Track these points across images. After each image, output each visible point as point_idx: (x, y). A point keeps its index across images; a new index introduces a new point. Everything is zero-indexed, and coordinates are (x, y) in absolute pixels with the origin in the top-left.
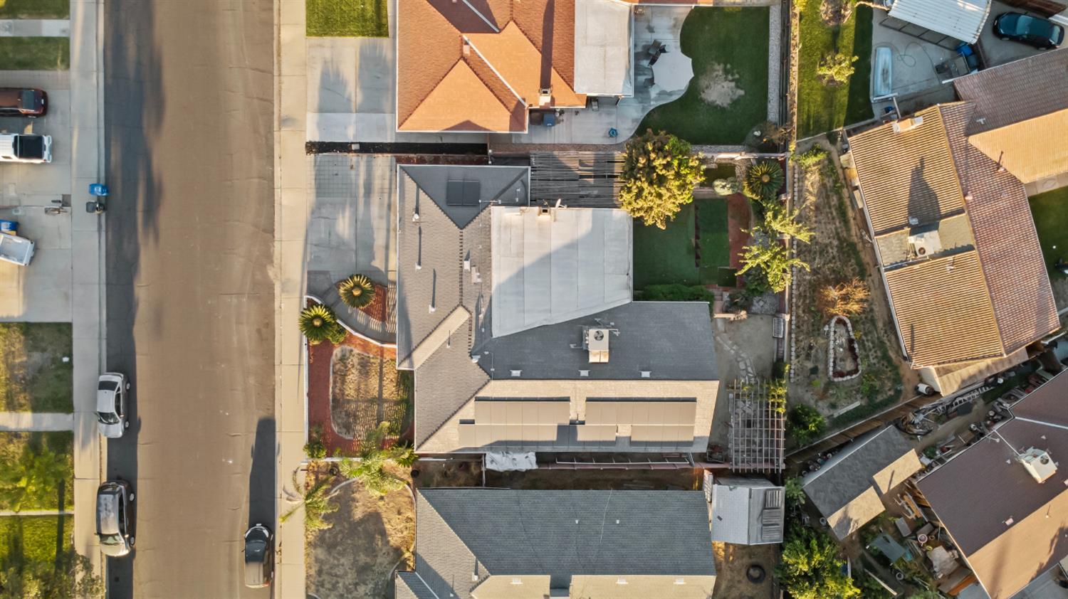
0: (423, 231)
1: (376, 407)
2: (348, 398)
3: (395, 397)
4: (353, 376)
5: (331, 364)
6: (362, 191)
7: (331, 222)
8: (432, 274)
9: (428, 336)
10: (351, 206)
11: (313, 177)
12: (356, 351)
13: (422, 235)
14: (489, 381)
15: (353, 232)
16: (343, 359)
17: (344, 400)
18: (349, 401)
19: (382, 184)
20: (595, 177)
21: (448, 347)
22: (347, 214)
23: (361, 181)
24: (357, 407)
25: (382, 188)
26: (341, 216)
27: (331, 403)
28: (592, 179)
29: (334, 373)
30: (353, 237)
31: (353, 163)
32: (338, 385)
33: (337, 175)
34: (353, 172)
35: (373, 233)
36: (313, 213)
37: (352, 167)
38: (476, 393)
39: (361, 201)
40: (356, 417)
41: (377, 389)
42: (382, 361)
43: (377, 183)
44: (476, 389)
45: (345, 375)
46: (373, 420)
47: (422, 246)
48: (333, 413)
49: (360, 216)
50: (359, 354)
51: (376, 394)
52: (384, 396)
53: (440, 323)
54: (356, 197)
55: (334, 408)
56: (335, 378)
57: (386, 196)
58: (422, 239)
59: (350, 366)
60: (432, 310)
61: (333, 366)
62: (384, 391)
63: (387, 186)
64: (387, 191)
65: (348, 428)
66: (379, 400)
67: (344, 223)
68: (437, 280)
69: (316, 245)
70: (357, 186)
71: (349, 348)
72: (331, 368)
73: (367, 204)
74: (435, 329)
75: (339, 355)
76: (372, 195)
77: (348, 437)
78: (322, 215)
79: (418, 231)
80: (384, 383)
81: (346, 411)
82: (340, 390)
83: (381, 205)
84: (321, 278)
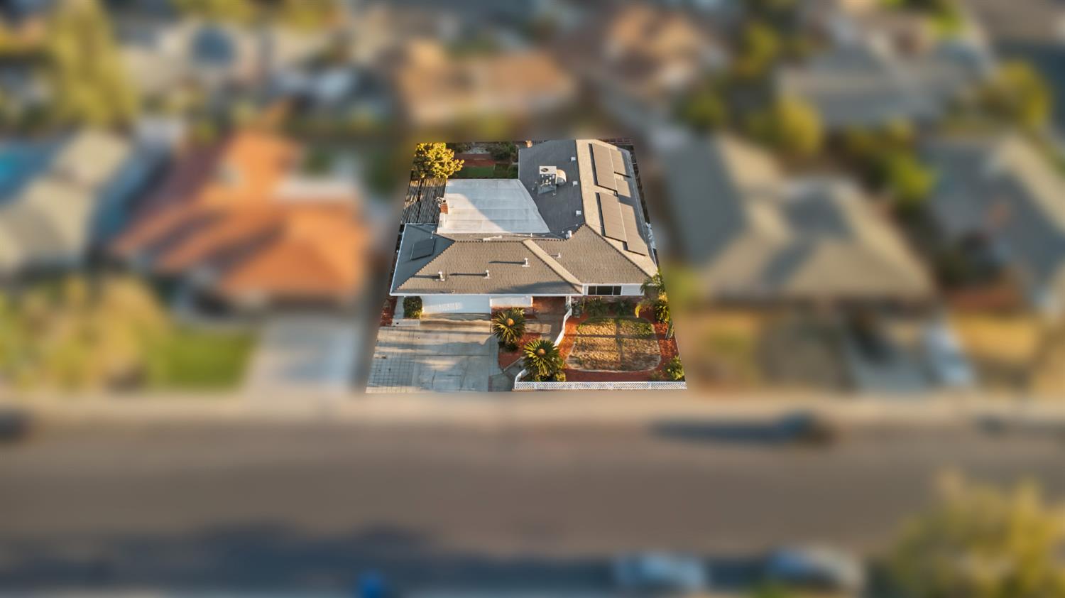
0: (455, 272)
1: (625, 340)
2: (619, 359)
3: (614, 327)
4: (597, 355)
5: (586, 371)
6: (409, 351)
7: (437, 374)
8: (494, 264)
9: (550, 267)
10: (424, 359)
11: (389, 388)
12: (571, 353)
13: (458, 272)
14: (587, 225)
15: (450, 358)
16: (580, 362)
17: (621, 361)
18: (623, 358)
19: (405, 336)
20: (419, 195)
21: (559, 256)
22: (431, 362)
23: (401, 351)
24: (628, 353)
25: (409, 336)
26: (433, 367)
27: (627, 372)
28: (421, 197)
29: (595, 368)
30: (455, 358)
31: (381, 356)
32: (606, 366)
33: (390, 370)
34: (389, 357)
35: (452, 343)
36: (427, 389)
37: (384, 358)
38: (598, 235)
39: (418, 351)
40: (637, 353)
41: (608, 339)
42: (579, 336)
43: (403, 340)
44: (594, 235)
45: (596, 360)
46: (638, 341)
47: (468, 273)
48: (637, 370)
49: (435, 352)
50: (574, 351)
51: (613, 340)
52: (613, 334)
53: (539, 258)
54: (415, 356)
55: (629, 368)
56: (600, 368)
57: (416, 334)
58: (462, 273)
59: (587, 357)
60: (527, 265)
61: (588, 369)
62: (609, 334)
63: (407, 333)
64: (411, 333)
65: (650, 359)
66: (618, 338)
67: (439, 365)
68: (500, 260)
69: (461, 386)
70: (402, 354)
71: (568, 358)
72: (590, 371)
73: (422, 347)
74: (543, 262)
75: (576, 365)
76: (414, 344)
77: (659, 359)
78: (430, 382)
79: (453, 276)
80: (600, 333)
81: (633, 361)
82: (611, 365)
83: (424, 337)
84: (495, 383)
